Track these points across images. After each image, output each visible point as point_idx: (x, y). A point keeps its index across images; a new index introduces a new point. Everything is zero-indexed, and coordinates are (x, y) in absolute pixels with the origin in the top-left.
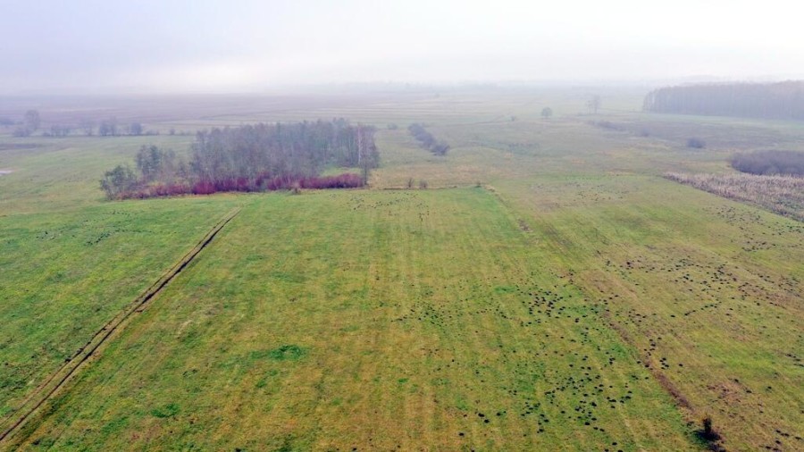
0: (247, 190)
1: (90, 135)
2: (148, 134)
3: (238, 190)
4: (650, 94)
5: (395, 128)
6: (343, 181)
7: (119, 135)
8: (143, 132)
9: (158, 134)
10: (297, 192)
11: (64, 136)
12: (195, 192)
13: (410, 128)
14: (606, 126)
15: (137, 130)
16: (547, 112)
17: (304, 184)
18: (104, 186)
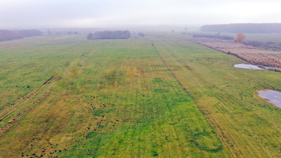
1: (66, 34)
4: (201, 27)
15: (76, 33)
16: (173, 31)
17: (118, 38)
18: (87, 38)
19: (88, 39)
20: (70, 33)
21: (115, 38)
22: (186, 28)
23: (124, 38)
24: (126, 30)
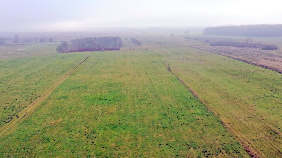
0: (91, 51)
1: (37, 42)
2: (54, 41)
3: (89, 51)
4: (204, 29)
5: (127, 39)
6: (114, 48)
7: (46, 42)
8: (53, 41)
9: (57, 41)
10: (103, 51)
11: (29, 42)
12: (79, 51)
13: (131, 39)
14: (188, 38)
15: (51, 40)
16: (172, 35)
17: (105, 49)
18: (57, 50)
19: (59, 52)
20: (42, 40)
21: (100, 49)
22: (187, 32)
23: (113, 49)
24: (116, 37)
